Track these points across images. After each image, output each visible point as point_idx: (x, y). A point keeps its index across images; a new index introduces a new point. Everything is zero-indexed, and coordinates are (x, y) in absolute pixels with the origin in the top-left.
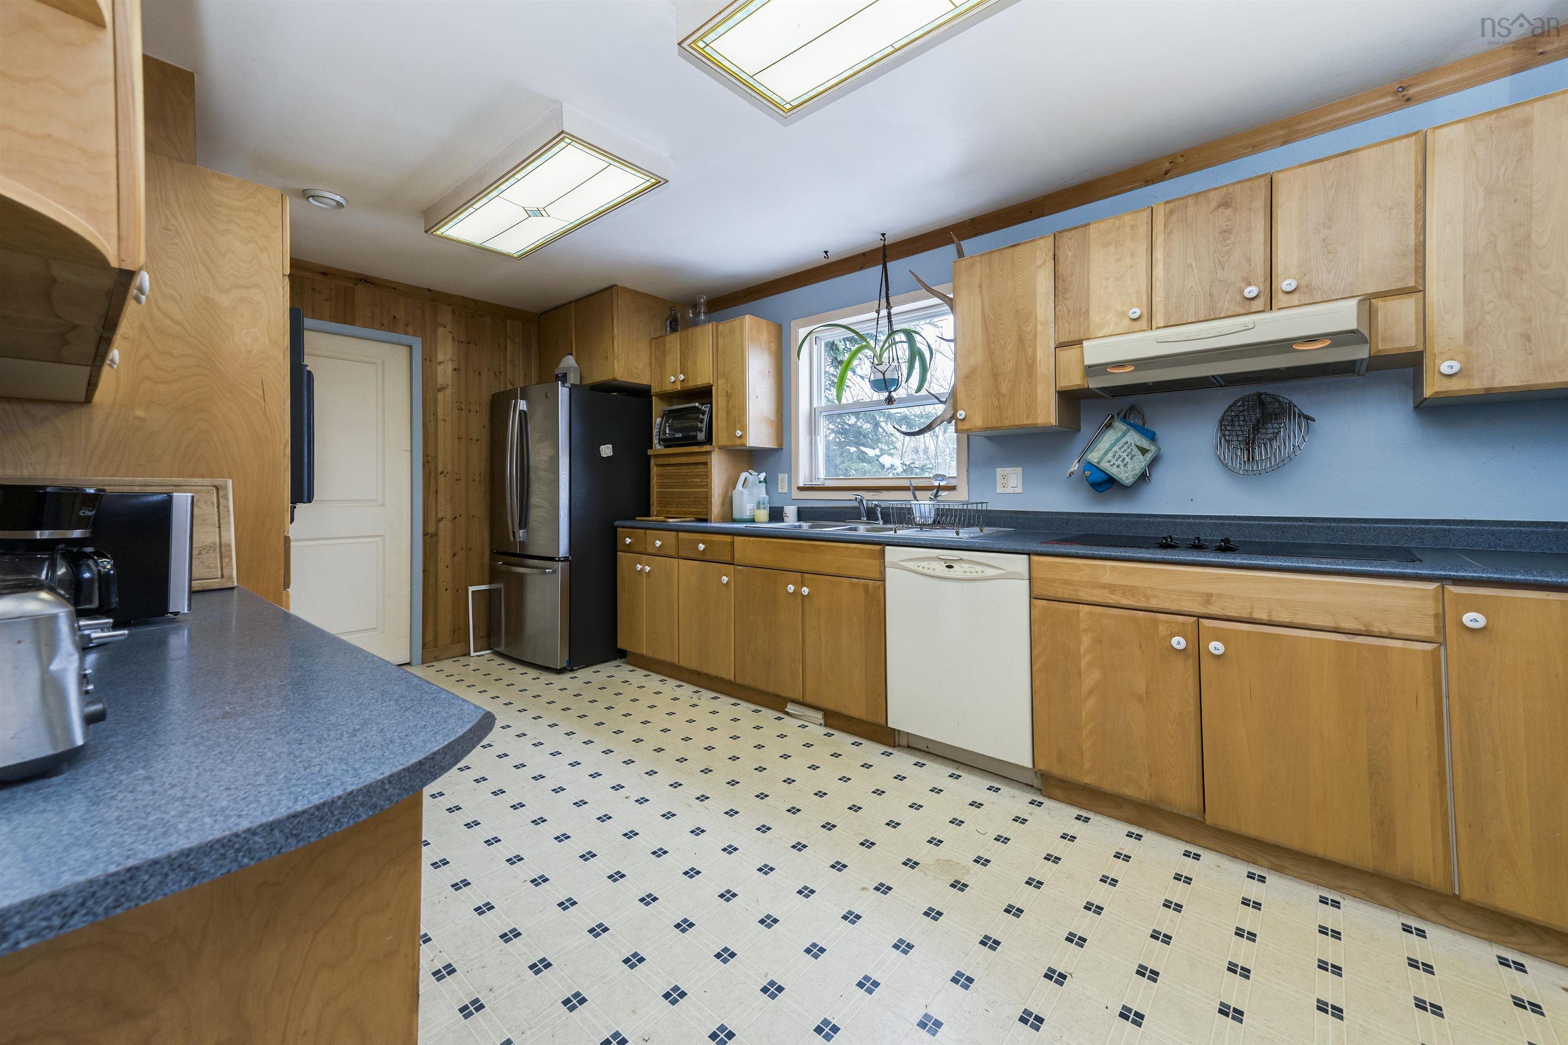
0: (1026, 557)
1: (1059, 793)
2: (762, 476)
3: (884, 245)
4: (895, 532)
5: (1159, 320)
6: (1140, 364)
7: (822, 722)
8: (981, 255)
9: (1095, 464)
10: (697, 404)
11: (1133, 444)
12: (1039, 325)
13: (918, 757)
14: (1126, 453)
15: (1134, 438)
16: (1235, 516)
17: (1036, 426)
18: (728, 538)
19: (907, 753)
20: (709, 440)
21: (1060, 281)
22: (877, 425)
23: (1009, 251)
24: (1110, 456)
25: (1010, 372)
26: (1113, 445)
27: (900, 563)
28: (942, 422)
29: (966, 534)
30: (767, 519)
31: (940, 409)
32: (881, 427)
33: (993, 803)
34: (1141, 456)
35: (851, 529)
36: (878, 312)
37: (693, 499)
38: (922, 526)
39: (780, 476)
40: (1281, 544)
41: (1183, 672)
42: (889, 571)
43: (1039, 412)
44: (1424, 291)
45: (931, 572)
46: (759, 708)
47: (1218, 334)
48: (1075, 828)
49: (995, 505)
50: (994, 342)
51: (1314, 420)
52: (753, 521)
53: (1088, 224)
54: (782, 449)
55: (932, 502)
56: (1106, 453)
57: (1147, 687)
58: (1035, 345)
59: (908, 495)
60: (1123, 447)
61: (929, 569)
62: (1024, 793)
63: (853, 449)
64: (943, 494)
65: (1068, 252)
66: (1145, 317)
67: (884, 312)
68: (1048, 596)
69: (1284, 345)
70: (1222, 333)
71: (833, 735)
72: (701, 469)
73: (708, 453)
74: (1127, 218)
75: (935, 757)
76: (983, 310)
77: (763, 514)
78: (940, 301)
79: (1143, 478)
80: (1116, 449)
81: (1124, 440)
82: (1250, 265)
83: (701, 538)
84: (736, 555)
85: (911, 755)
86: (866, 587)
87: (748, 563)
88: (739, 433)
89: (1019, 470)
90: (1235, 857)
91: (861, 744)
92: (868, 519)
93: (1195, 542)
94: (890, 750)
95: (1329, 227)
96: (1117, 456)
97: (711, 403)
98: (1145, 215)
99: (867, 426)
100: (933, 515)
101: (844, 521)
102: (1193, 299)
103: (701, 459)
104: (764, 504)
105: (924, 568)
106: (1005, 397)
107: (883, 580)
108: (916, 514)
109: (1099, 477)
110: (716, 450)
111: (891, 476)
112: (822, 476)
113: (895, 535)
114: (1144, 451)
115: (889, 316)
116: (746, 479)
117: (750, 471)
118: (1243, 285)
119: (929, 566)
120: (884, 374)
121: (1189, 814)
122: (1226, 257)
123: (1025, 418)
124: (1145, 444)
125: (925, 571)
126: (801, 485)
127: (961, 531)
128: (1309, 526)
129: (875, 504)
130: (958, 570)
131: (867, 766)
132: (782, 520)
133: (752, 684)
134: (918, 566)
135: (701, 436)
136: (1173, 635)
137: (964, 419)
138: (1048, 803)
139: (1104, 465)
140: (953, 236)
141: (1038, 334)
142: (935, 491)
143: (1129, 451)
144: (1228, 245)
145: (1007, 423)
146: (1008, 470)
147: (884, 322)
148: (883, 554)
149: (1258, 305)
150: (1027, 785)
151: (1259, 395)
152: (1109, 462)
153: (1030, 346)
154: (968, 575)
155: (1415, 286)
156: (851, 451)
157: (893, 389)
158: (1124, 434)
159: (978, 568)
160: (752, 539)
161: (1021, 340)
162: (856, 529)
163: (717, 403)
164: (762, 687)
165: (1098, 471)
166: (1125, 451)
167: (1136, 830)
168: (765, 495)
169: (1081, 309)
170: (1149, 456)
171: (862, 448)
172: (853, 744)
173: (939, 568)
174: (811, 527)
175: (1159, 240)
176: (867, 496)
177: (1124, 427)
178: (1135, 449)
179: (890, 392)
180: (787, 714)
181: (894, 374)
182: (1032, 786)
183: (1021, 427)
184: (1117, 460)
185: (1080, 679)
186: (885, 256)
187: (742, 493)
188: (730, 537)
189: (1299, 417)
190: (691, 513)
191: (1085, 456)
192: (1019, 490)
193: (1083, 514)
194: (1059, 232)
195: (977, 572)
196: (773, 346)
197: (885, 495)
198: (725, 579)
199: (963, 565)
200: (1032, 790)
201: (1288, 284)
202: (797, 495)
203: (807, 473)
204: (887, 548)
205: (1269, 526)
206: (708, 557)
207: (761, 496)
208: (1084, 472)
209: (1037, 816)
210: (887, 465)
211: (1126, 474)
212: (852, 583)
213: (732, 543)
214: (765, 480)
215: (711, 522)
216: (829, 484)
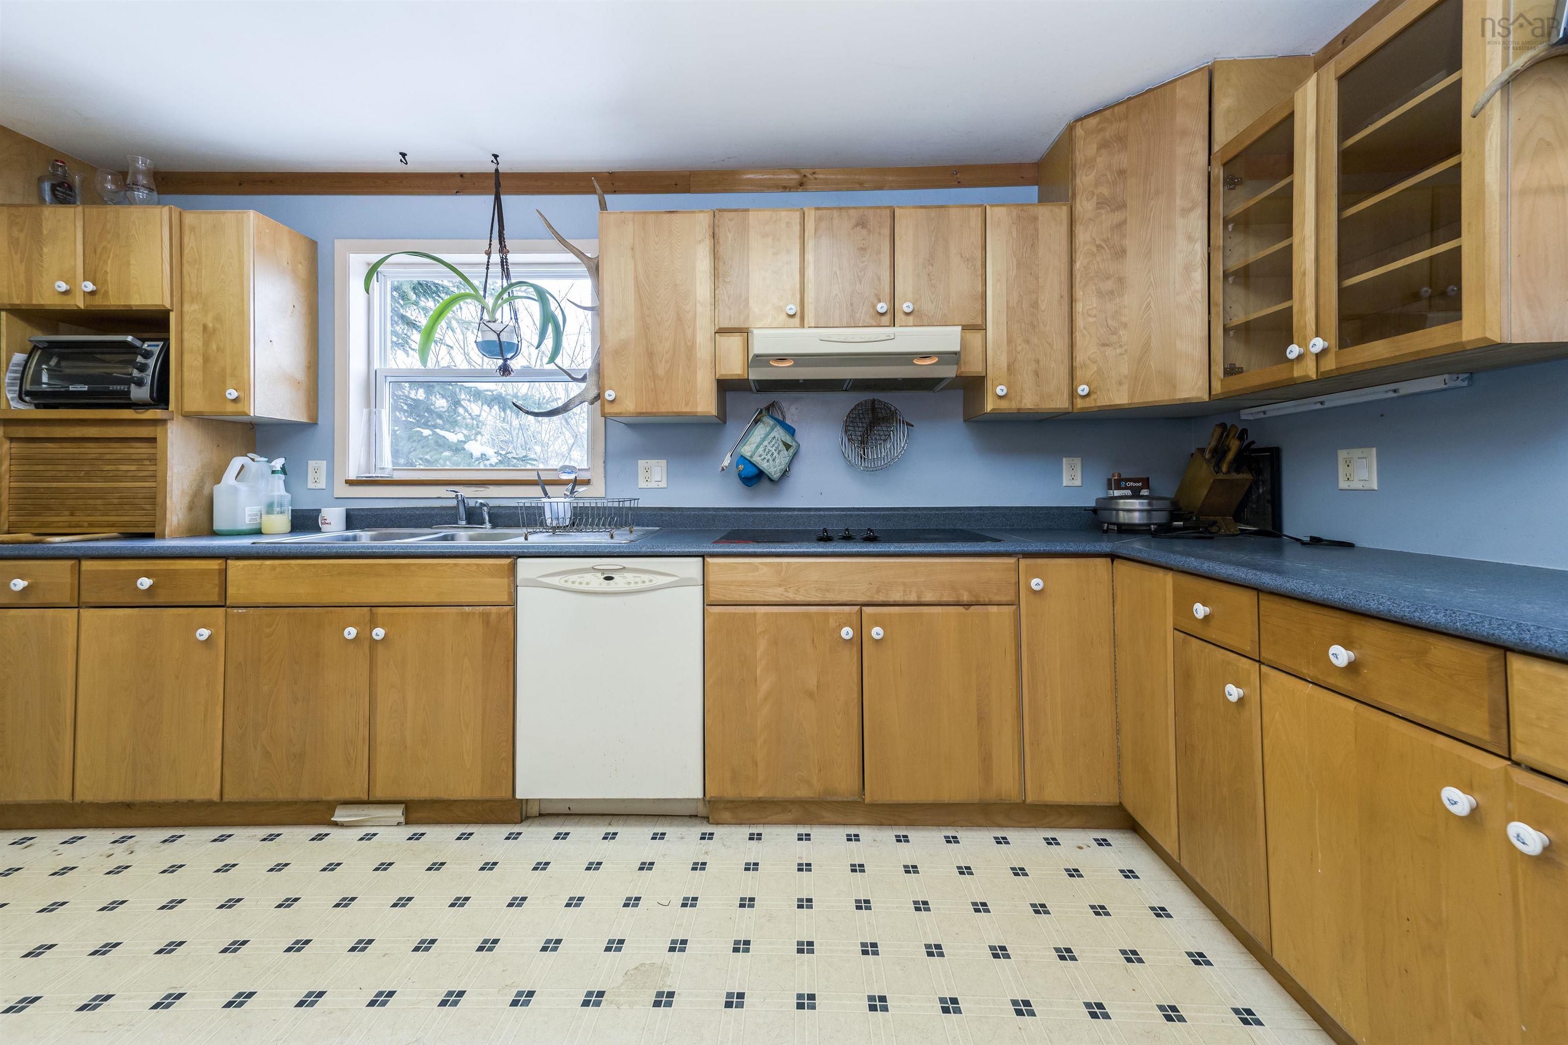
0: (700, 559)
1: (726, 815)
2: (278, 463)
3: (497, 170)
4: (526, 539)
5: (810, 319)
6: (801, 359)
7: (402, 820)
8: (634, 213)
9: (747, 458)
10: (130, 338)
11: (780, 440)
12: (698, 305)
13: (555, 825)
14: (774, 448)
15: (779, 433)
16: (854, 508)
17: (693, 415)
18: (214, 565)
19: (540, 825)
20: (161, 398)
21: (721, 263)
22: (457, 403)
23: (666, 217)
24: (761, 449)
25: (667, 353)
26: (764, 440)
27: (540, 579)
28: (581, 403)
29: (622, 538)
30: (288, 528)
31: (576, 389)
32: (463, 407)
33: (664, 856)
34: (785, 452)
35: (445, 538)
36: (489, 253)
37: (116, 501)
38: (555, 529)
39: (312, 464)
40: (886, 530)
41: (849, 658)
42: (523, 593)
43: (698, 400)
44: (986, 329)
45: (583, 587)
46: (275, 831)
47: (868, 340)
48: (754, 852)
49: (645, 502)
50: (649, 316)
51: (913, 426)
52: (258, 532)
53: (747, 210)
54: (315, 424)
55: (568, 500)
56: (757, 447)
57: (818, 682)
58: (695, 326)
59: (537, 491)
60: (771, 441)
61: (581, 583)
62: (691, 829)
63: (427, 432)
64: (581, 489)
65: (728, 236)
66: (798, 315)
67: (496, 258)
68: (725, 601)
69: (906, 358)
70: (871, 340)
71: (423, 834)
72: (142, 450)
73: (163, 422)
74: (784, 214)
75: (579, 818)
76: (636, 278)
77: (280, 522)
78: (578, 260)
79: (785, 473)
80: (766, 443)
81: (772, 435)
82: (880, 284)
83: (143, 568)
84: (230, 591)
85: (546, 825)
86: (486, 617)
87: (260, 600)
88: (232, 394)
89: (663, 463)
90: (881, 825)
91: (471, 834)
92: (468, 523)
93: (846, 534)
94: (516, 829)
95: (932, 265)
96: (767, 450)
97: (166, 341)
98: (797, 216)
99: (441, 403)
100: (568, 515)
101: (430, 527)
102: (838, 305)
103: (144, 432)
104: (281, 505)
105: (573, 582)
106: (662, 380)
107: (513, 603)
108: (548, 514)
109: (752, 471)
110: (178, 419)
111: (482, 467)
112: (386, 466)
113: (526, 543)
114: (788, 447)
115: (504, 263)
116: (243, 467)
117: (250, 455)
118: (875, 301)
119: (581, 580)
120: (499, 335)
121: (851, 799)
122: (863, 272)
123: (683, 405)
124: (788, 440)
125: (576, 586)
126: (352, 476)
127: (616, 532)
128: (904, 515)
129: (481, 504)
130: (620, 582)
131: (489, 866)
132: (318, 530)
133: (264, 795)
134: (566, 581)
135: (140, 393)
136: (840, 627)
137: (613, 401)
138: (718, 831)
139: (756, 459)
140: (595, 183)
141: (697, 315)
142: (570, 487)
143: (776, 445)
144: (864, 262)
145: (663, 409)
146: (652, 463)
147: (496, 270)
148: (513, 569)
149: (886, 320)
150: (691, 816)
151: (873, 401)
152: (760, 456)
153: (689, 327)
154: (633, 587)
155: (981, 325)
156: (424, 434)
157: (509, 356)
158: (772, 429)
159: (645, 577)
160: (268, 562)
161: (679, 319)
162: (452, 538)
163: (181, 341)
164: (282, 796)
165: (750, 465)
166: (773, 445)
167: (803, 830)
168: (283, 492)
169: (741, 296)
170: (791, 451)
171: (438, 431)
172: (459, 839)
173: (596, 582)
174: (374, 539)
175: (810, 245)
176: (465, 492)
177: (771, 422)
178: (781, 444)
179: (506, 360)
180: (336, 824)
181: (512, 338)
182: (696, 816)
183: (678, 414)
184: (767, 455)
185: (756, 686)
186: (498, 185)
187: (235, 490)
188: (219, 561)
189: (903, 423)
190: (112, 525)
191: (738, 450)
192: (663, 484)
193: (729, 509)
194: (720, 210)
195: (644, 582)
196: (302, 269)
197: (493, 491)
198: (204, 633)
199: (626, 574)
200: (698, 821)
201: (907, 307)
202: (342, 490)
203: (363, 461)
204: (520, 560)
205: (879, 516)
206: (160, 600)
207: (276, 493)
208: (737, 467)
209: (712, 852)
210: (477, 454)
211: (773, 468)
212: (462, 614)
213: (224, 573)
214: (284, 470)
215: (163, 537)
216: (398, 476)
